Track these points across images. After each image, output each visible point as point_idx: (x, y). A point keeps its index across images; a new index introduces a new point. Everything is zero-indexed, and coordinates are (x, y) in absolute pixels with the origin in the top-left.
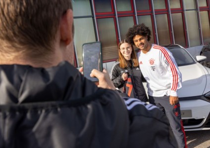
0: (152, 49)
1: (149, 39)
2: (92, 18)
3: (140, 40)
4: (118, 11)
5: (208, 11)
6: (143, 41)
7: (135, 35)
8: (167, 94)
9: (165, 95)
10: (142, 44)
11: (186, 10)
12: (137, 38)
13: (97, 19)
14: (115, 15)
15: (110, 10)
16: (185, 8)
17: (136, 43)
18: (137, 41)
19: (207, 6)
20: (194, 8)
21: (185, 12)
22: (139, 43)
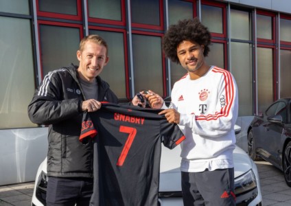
0: (210, 73)
1: (206, 52)
2: (28, 22)
3: (191, 50)
4: (92, 15)
5: (273, 49)
6: (196, 53)
7: (181, 41)
8: (210, 167)
9: (207, 170)
10: (193, 59)
11: (233, 40)
12: (185, 46)
13: (40, 25)
14: (83, 25)
15: (72, 11)
16: (231, 37)
17: (182, 58)
18: (184, 52)
19: (273, 39)
20: (247, 39)
21: (230, 43)
22: (188, 56)
